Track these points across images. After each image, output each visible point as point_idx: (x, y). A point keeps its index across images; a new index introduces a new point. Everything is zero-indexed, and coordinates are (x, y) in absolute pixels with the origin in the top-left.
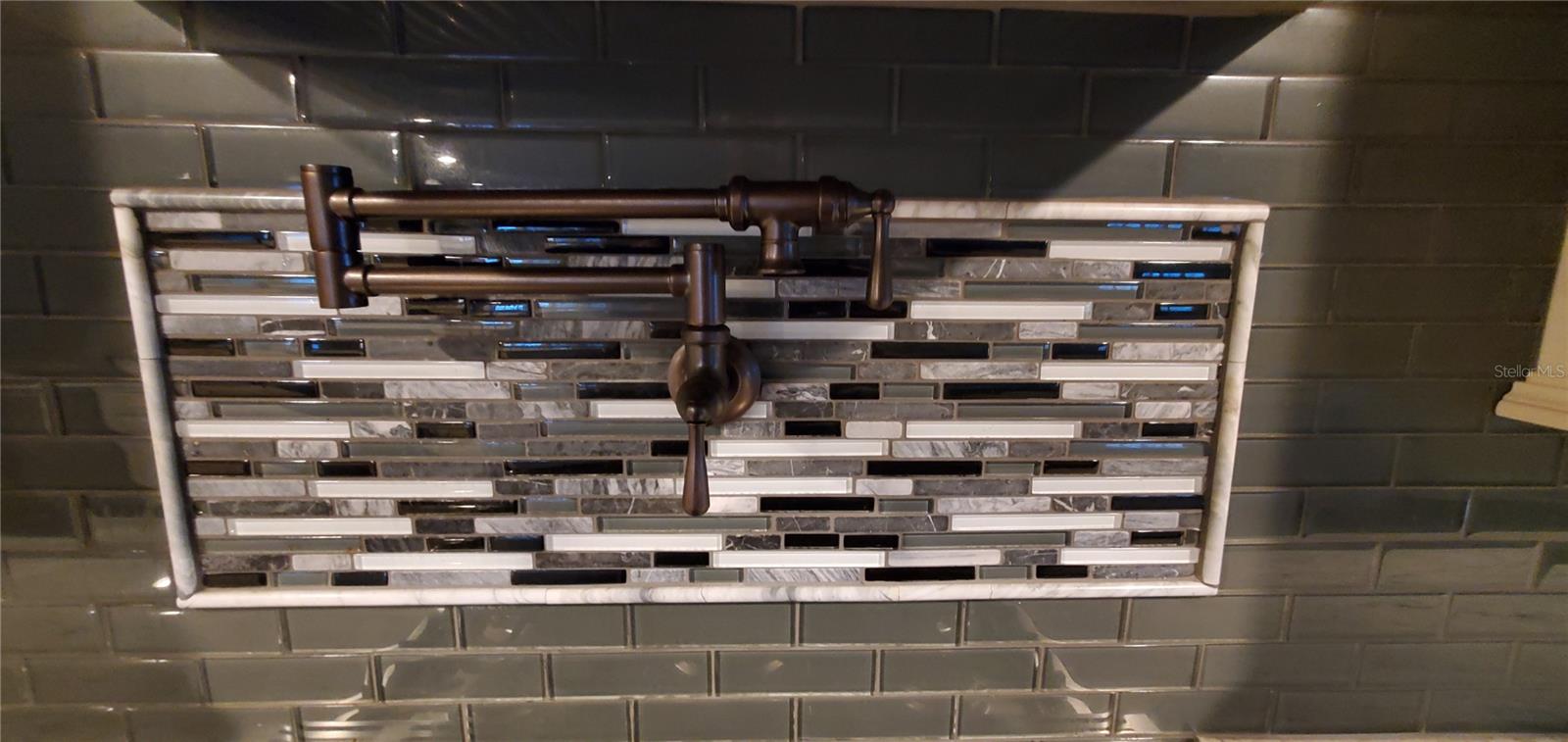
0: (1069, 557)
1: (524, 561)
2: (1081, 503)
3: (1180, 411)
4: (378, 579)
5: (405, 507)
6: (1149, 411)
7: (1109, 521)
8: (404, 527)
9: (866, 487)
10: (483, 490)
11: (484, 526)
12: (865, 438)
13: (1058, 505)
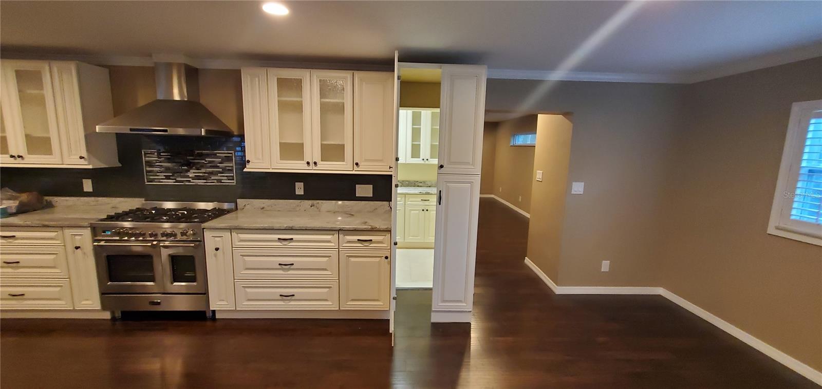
0: (222, 181)
1: (174, 181)
2: (223, 176)
3: (230, 168)
4: (162, 182)
5: (164, 176)
7: (226, 178)
9: (204, 174)
10: (171, 174)
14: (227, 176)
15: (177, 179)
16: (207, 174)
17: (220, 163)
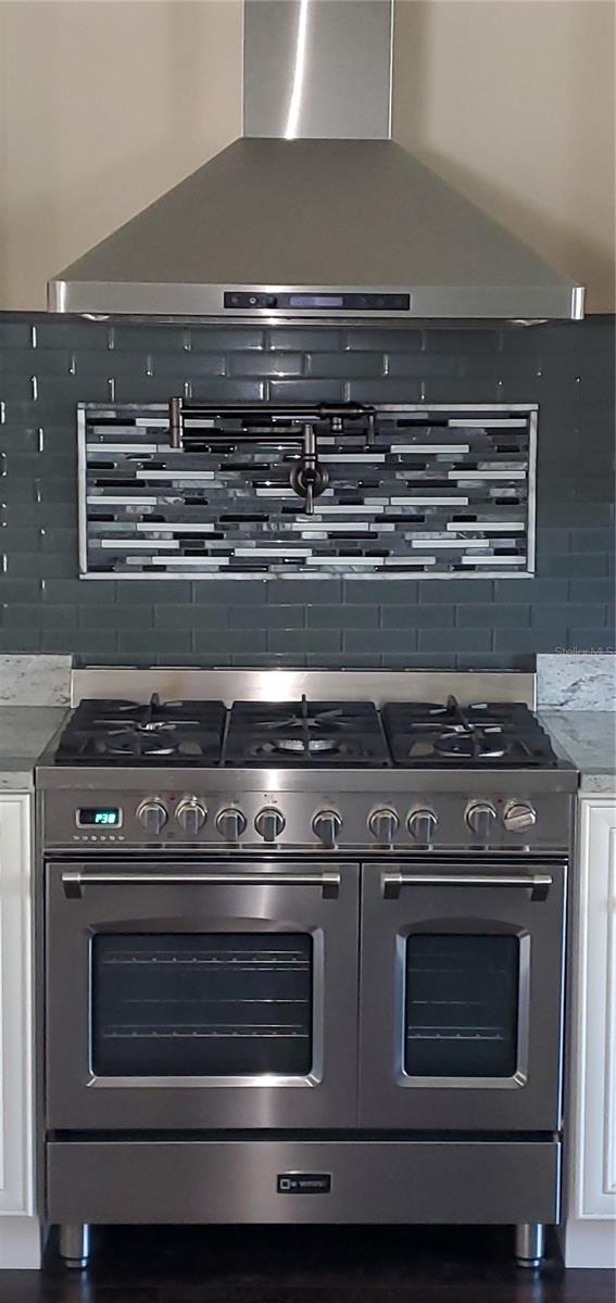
0: (466, 561)
1: (225, 561)
2: (470, 535)
3: (511, 493)
4: (162, 568)
5: (177, 536)
6: (497, 493)
7: (484, 543)
8: (175, 544)
9: (375, 527)
10: (209, 528)
11: (209, 544)
12: (373, 506)
13: (460, 535)
14: (489, 535)
15: (239, 552)
16: (390, 527)
17: (460, 467)
